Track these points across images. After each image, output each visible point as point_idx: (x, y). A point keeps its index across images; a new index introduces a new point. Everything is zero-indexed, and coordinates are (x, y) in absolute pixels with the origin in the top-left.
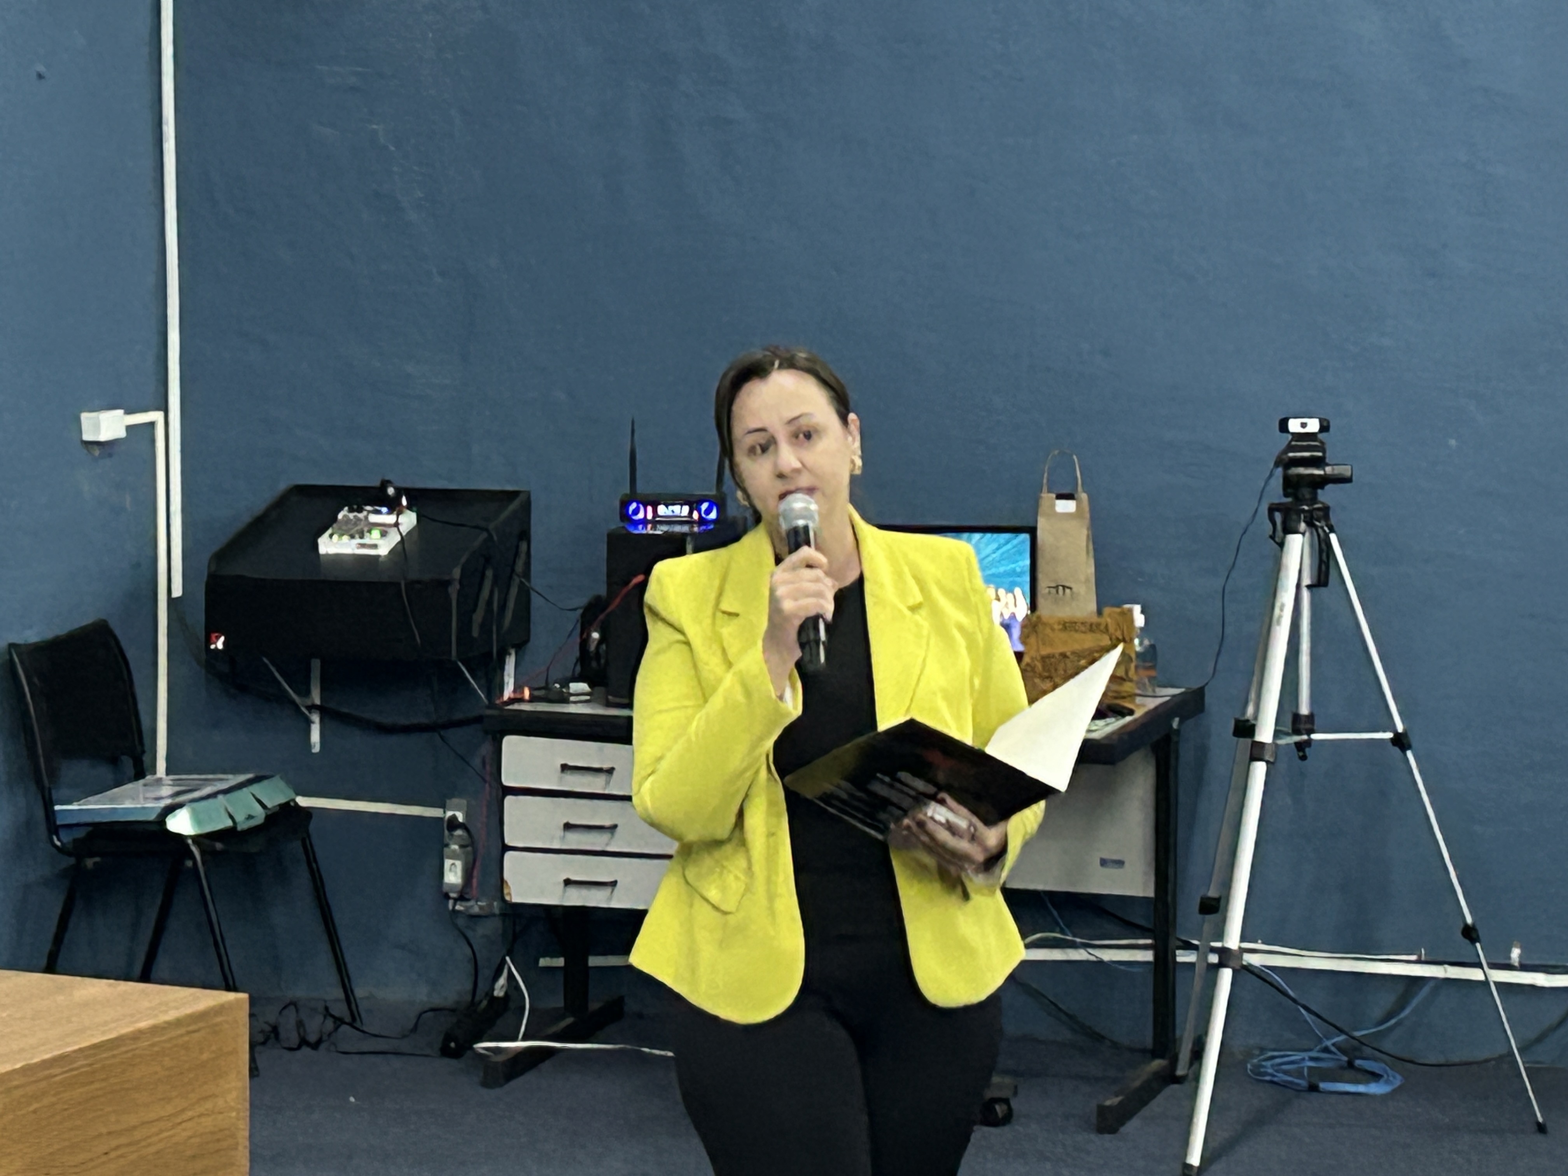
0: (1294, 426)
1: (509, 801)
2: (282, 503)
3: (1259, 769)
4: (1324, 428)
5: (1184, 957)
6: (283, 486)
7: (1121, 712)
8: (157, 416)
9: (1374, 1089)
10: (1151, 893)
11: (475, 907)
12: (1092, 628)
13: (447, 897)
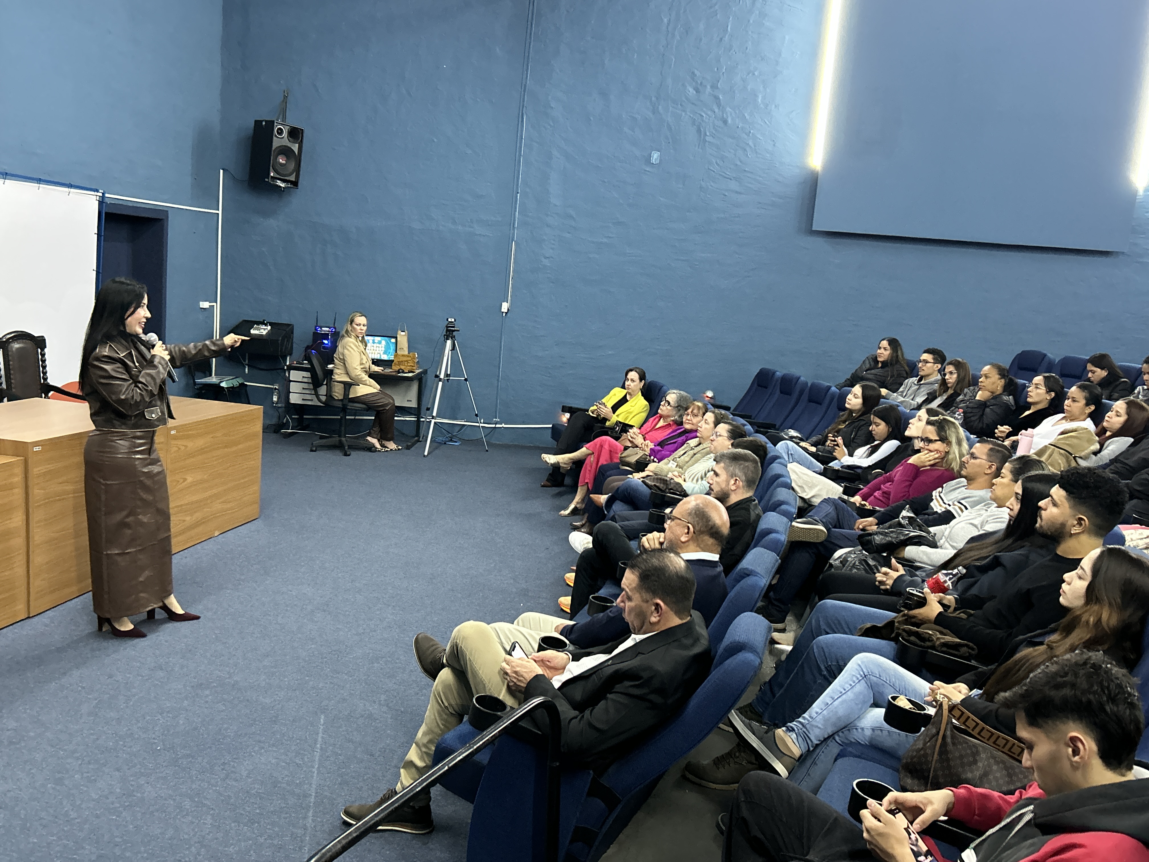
0: (450, 320)
1: (291, 383)
2: (241, 323)
3: (440, 383)
4: (455, 321)
5: (422, 420)
6: (241, 320)
7: (413, 372)
8: (215, 304)
9: (456, 444)
10: (416, 406)
11: (280, 405)
12: (408, 356)
13: (274, 403)
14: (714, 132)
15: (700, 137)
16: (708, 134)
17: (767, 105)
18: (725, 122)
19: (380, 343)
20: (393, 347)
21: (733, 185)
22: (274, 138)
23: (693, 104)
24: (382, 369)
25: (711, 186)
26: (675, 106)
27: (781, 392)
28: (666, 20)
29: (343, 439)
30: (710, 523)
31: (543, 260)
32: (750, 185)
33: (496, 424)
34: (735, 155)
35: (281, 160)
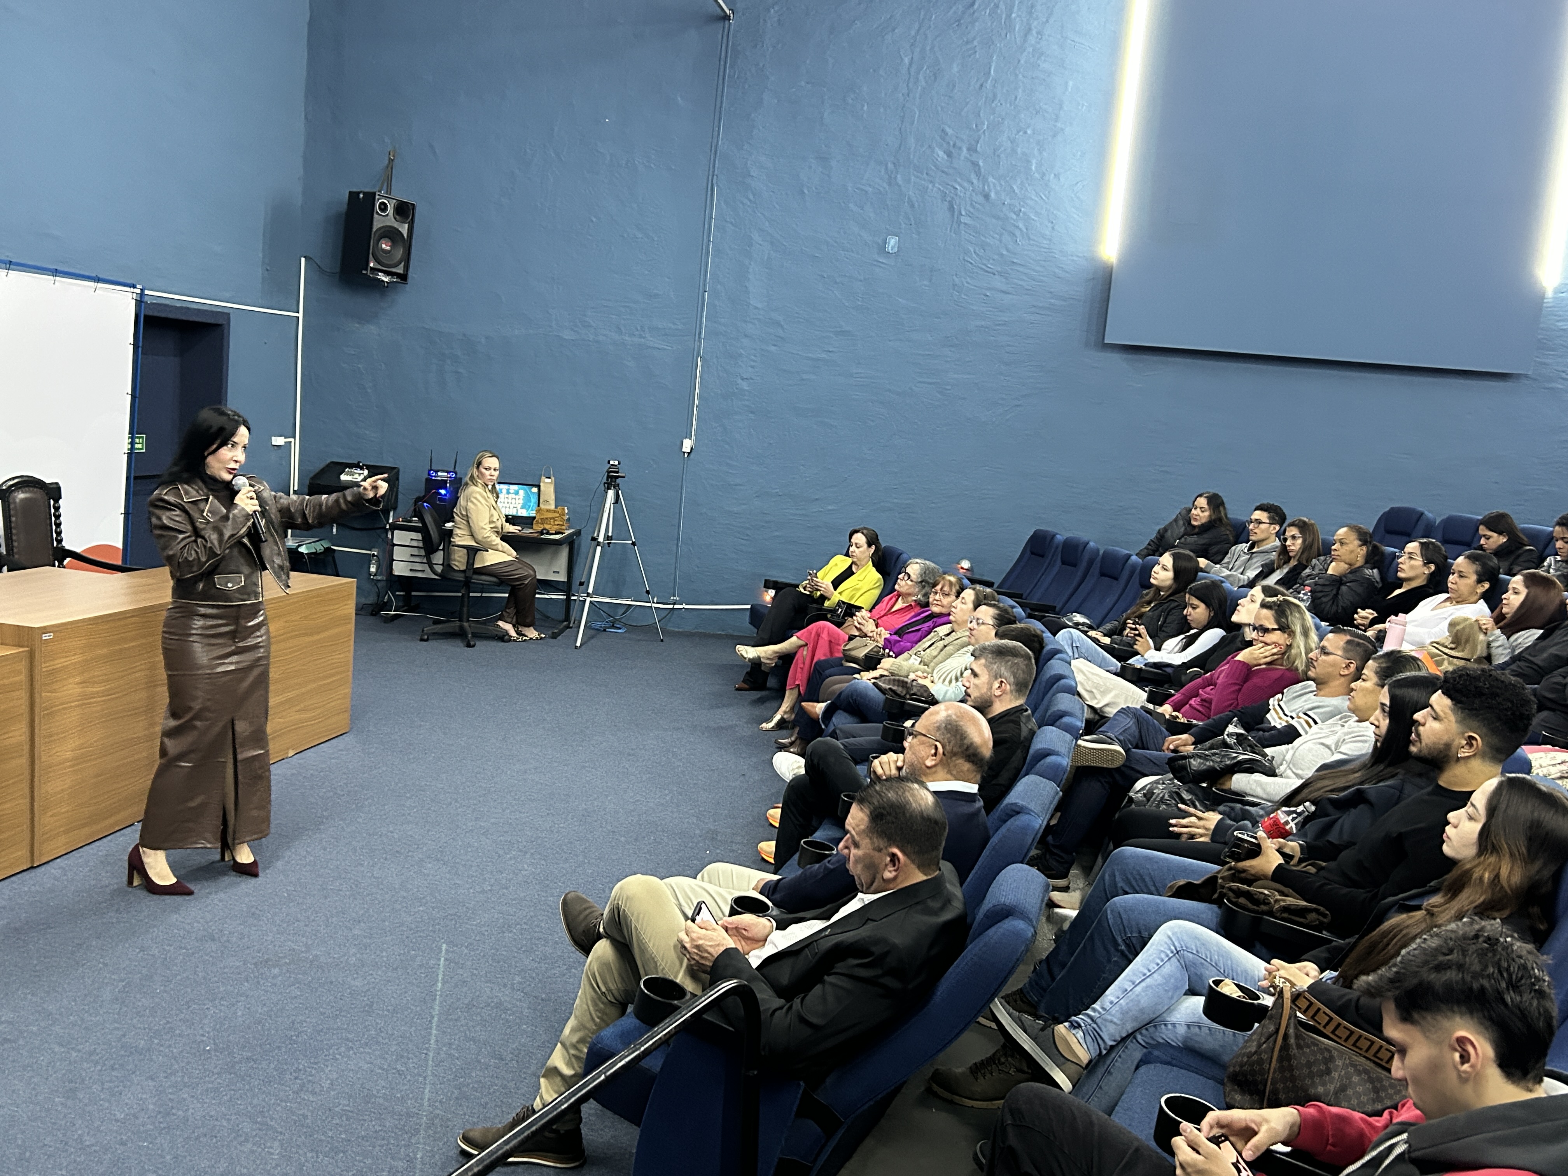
0: (612, 462)
1: (395, 548)
2: (328, 466)
3: (599, 549)
4: (619, 463)
5: (573, 598)
6: (328, 462)
7: (562, 533)
8: (292, 440)
9: (620, 631)
10: (566, 580)
11: (379, 578)
12: (554, 512)
13: (371, 575)
14: (972, 210)
15: (953, 215)
16: (963, 213)
17: (1044, 174)
18: (987, 197)
19: (517, 493)
20: (534, 500)
21: (998, 282)
22: (375, 216)
23: (943, 172)
24: (519, 528)
25: (968, 283)
26: (919, 174)
27: (1063, 563)
28: (906, 60)
29: (466, 624)
30: (965, 742)
31: (739, 381)
32: (1020, 283)
33: (674, 604)
34: (1001, 241)
35: (384, 246)
